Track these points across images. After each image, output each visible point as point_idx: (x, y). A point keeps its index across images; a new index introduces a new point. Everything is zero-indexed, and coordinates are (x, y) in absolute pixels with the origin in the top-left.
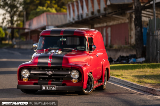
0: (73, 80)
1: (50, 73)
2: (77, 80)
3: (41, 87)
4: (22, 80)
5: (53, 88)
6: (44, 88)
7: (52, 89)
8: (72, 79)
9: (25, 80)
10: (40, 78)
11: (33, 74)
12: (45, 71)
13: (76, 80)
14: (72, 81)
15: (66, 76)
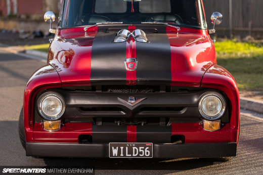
0: (207, 123)
1: (131, 103)
2: (218, 123)
3: (106, 150)
4: (41, 128)
5: (144, 151)
6: (115, 152)
7: (141, 153)
8: (201, 118)
9: (50, 126)
10: (95, 119)
11: (75, 109)
12: (114, 96)
13: (214, 123)
14: (203, 125)
15: (183, 112)
